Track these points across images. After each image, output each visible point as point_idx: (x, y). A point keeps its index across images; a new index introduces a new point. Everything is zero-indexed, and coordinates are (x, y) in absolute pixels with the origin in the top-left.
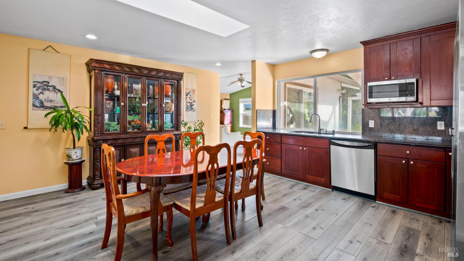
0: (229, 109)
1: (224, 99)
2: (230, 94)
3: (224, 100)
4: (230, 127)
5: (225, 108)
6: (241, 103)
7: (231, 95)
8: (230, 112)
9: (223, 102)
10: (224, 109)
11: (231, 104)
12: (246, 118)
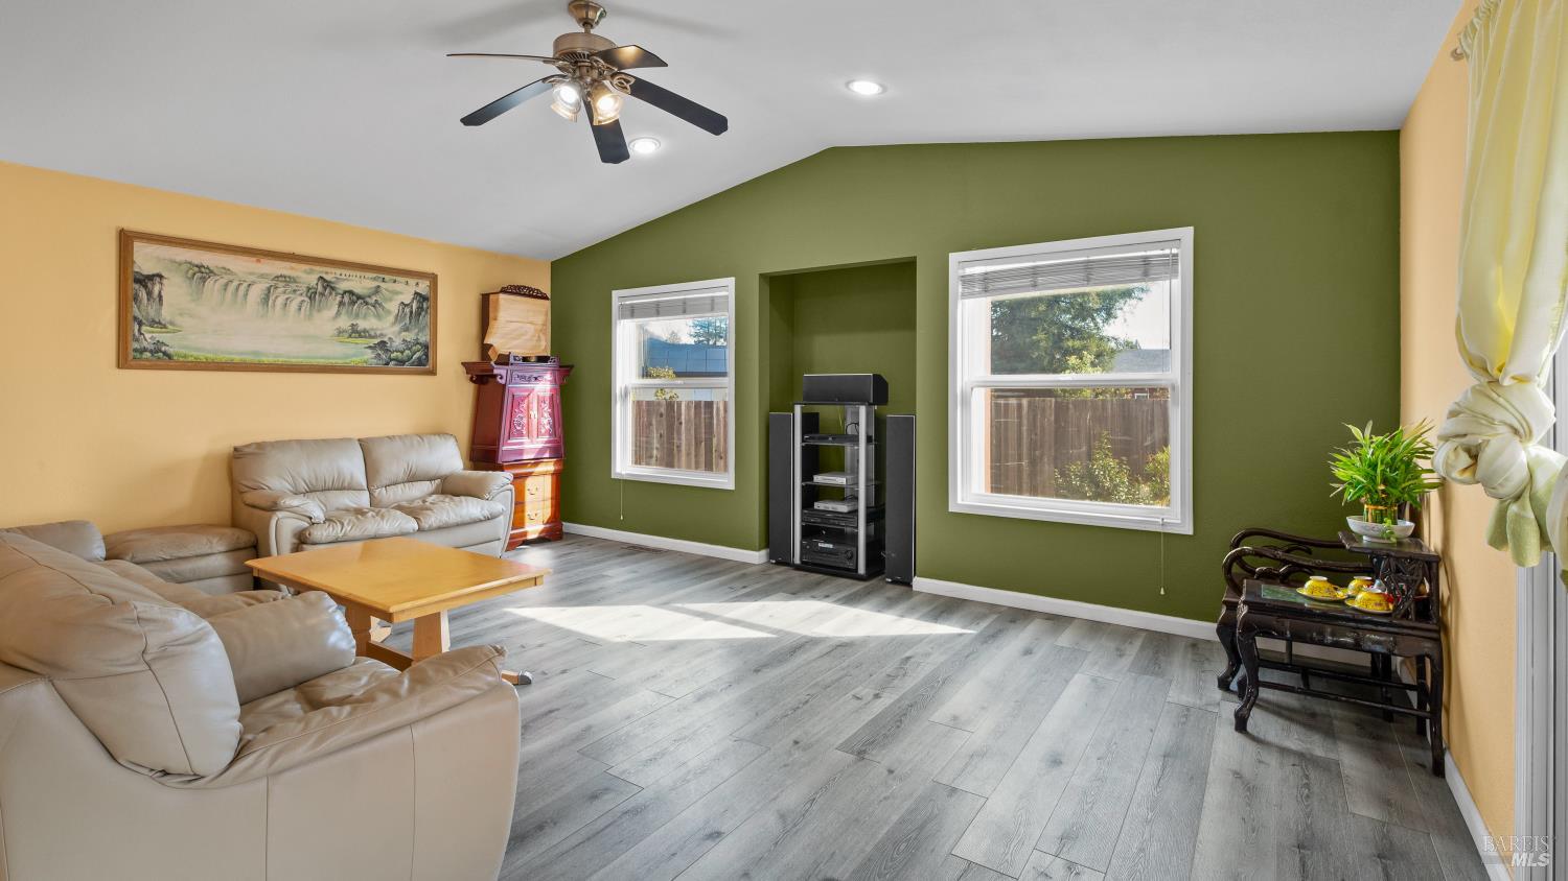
0: (542, 359)
1: (504, 291)
2: (553, 263)
3: (502, 296)
4: (548, 481)
5: (504, 351)
6: (623, 317)
7: (562, 268)
8: (548, 377)
9: (496, 309)
10: (504, 360)
11: (561, 328)
12: (659, 420)
